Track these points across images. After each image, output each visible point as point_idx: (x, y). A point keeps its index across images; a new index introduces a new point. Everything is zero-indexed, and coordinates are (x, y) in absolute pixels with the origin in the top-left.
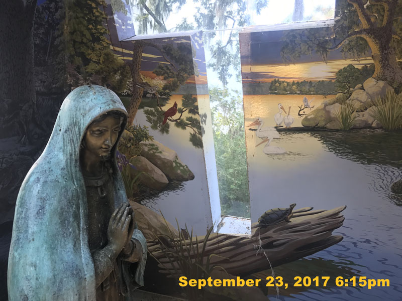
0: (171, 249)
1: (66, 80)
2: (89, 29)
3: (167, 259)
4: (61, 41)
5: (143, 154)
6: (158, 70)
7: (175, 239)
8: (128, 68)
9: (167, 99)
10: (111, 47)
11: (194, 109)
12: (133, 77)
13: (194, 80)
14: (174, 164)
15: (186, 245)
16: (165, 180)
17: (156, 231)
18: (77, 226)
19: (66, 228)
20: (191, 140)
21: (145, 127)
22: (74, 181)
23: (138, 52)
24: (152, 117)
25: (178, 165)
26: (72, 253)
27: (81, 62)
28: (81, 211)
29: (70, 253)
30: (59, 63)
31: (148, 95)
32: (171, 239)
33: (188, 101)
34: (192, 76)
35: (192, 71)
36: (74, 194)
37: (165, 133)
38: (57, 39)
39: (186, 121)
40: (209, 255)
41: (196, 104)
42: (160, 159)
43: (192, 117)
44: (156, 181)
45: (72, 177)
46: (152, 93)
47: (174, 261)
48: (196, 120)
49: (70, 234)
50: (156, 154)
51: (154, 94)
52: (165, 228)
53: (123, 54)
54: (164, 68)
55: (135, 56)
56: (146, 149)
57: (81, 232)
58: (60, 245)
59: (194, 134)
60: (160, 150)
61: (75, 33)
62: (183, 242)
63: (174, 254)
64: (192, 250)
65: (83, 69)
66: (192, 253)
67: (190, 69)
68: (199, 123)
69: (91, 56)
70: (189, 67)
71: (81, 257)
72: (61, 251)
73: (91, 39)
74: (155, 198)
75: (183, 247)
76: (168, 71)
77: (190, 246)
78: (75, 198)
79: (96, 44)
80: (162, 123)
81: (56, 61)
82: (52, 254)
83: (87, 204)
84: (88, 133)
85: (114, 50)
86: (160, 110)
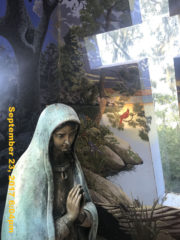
0: (127, 213)
1: (59, 96)
2: (72, 63)
3: (125, 220)
4: (56, 72)
5: (107, 144)
6: (116, 87)
7: (130, 206)
8: (96, 87)
9: (122, 107)
10: (86, 74)
11: (141, 113)
12: (100, 93)
13: (141, 93)
14: (128, 152)
15: (138, 211)
16: (122, 163)
17: (117, 199)
18: (45, 199)
19: (37, 200)
20: (140, 135)
21: (107, 126)
22: (45, 168)
23: (103, 76)
24: (112, 119)
25: (131, 153)
26: (40, 219)
27: (68, 84)
28: (49, 189)
29: (39, 219)
30: (55, 86)
31: (109, 104)
32: (127, 206)
33: (137, 107)
34: (139, 90)
35: (139, 87)
36: (44, 177)
37: (121, 130)
38: (53, 71)
39: (136, 122)
40: (155, 221)
41: (143, 109)
42: (118, 148)
43: (140, 119)
44: (116, 163)
45: (44, 165)
46: (112, 103)
47: (130, 222)
48: (143, 121)
49: (40, 205)
50: (116, 144)
51: (113, 104)
52: (123, 198)
53: (93, 78)
54: (120, 86)
55: (101, 79)
56: (109, 141)
57: (48, 204)
58: (33, 212)
59: (142, 131)
60: (118, 142)
61: (64, 67)
62: (136, 209)
63: (130, 217)
64: (143, 215)
65: (69, 89)
66: (143, 217)
67: (138, 85)
68: (146, 123)
69: (74, 80)
70: (137, 84)
71: (46, 222)
72: (33, 216)
73: (74, 69)
74: (116, 176)
75: (136, 212)
76: (123, 88)
77: (141, 213)
78: (45, 180)
79: (76, 73)
80: (119, 123)
81: (53, 85)
82: (27, 218)
83: (53, 184)
84: (54, 136)
85: (88, 76)
86: (117, 114)
